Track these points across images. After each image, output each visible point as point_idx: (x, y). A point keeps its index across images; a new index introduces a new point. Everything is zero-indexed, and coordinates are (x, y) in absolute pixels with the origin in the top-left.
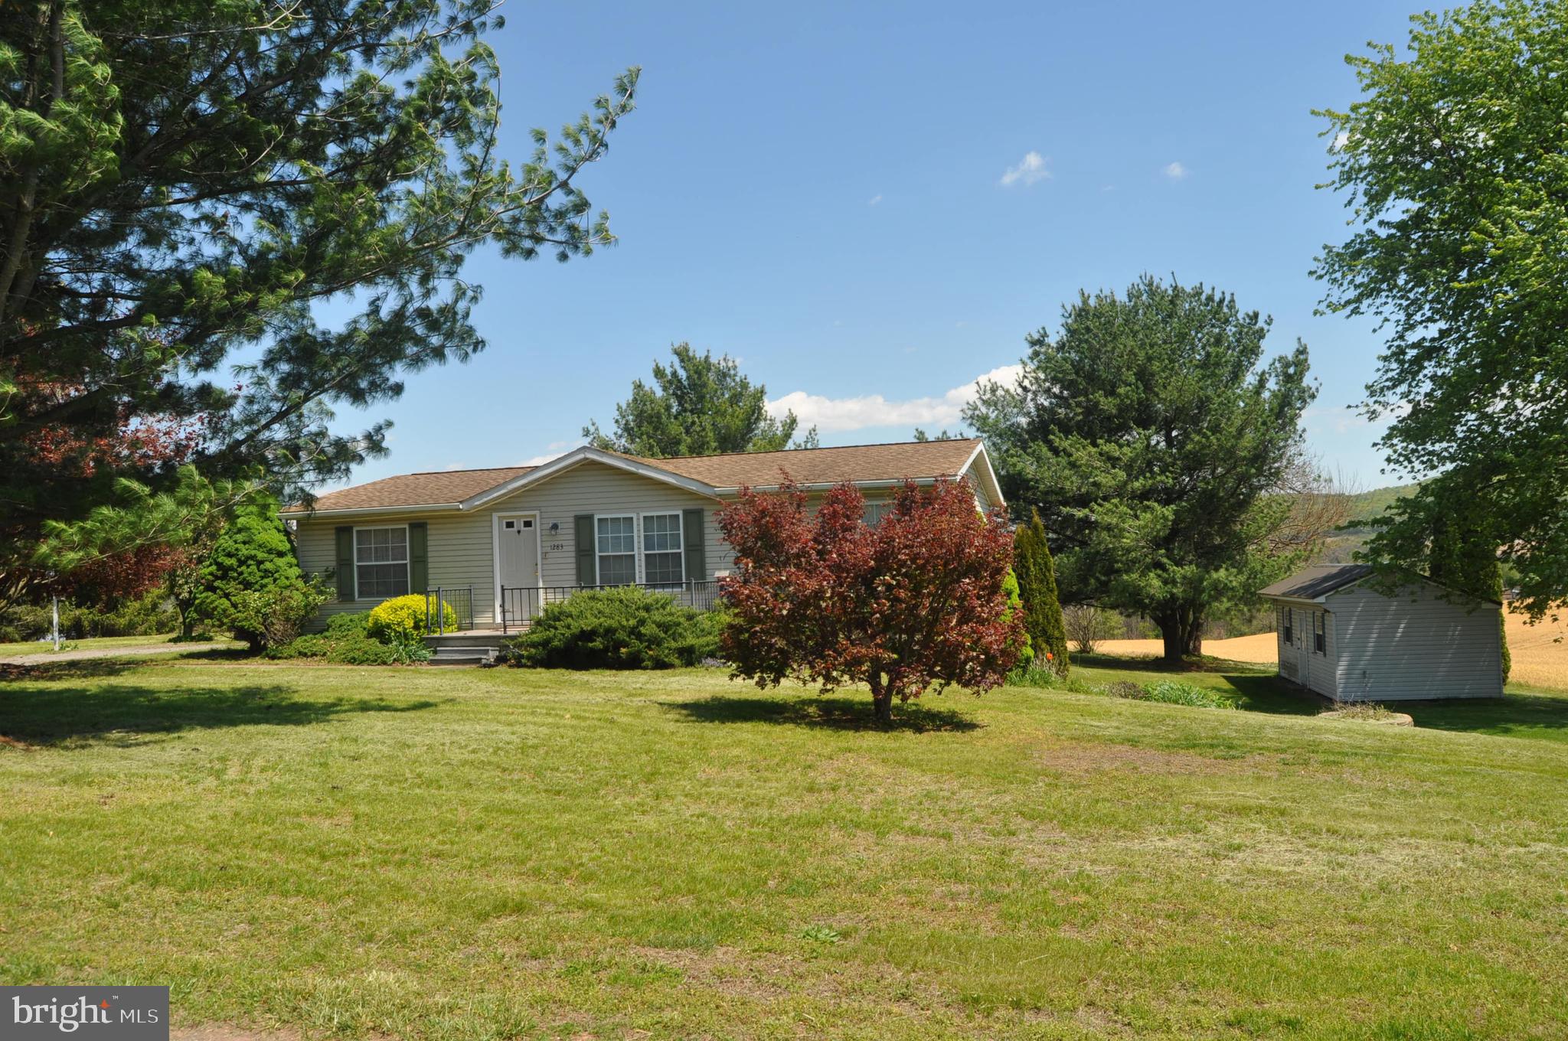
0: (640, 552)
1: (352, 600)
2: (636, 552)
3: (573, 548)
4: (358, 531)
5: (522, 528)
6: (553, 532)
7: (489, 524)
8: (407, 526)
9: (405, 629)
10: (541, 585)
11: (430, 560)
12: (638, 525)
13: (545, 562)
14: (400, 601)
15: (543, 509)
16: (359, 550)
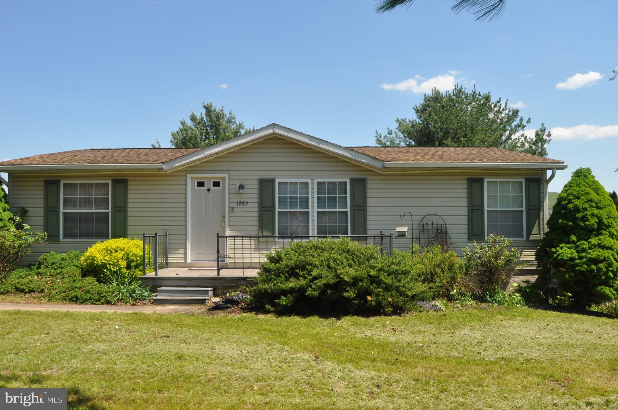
0: (313, 210)
1: (57, 240)
2: (310, 209)
3: (256, 205)
4: (64, 184)
5: (212, 187)
6: (241, 191)
7: (183, 182)
8: (110, 182)
9: (120, 269)
10: (228, 233)
11: (129, 210)
12: (313, 188)
13: (232, 214)
14: (112, 243)
15: (231, 173)
16: (65, 200)
